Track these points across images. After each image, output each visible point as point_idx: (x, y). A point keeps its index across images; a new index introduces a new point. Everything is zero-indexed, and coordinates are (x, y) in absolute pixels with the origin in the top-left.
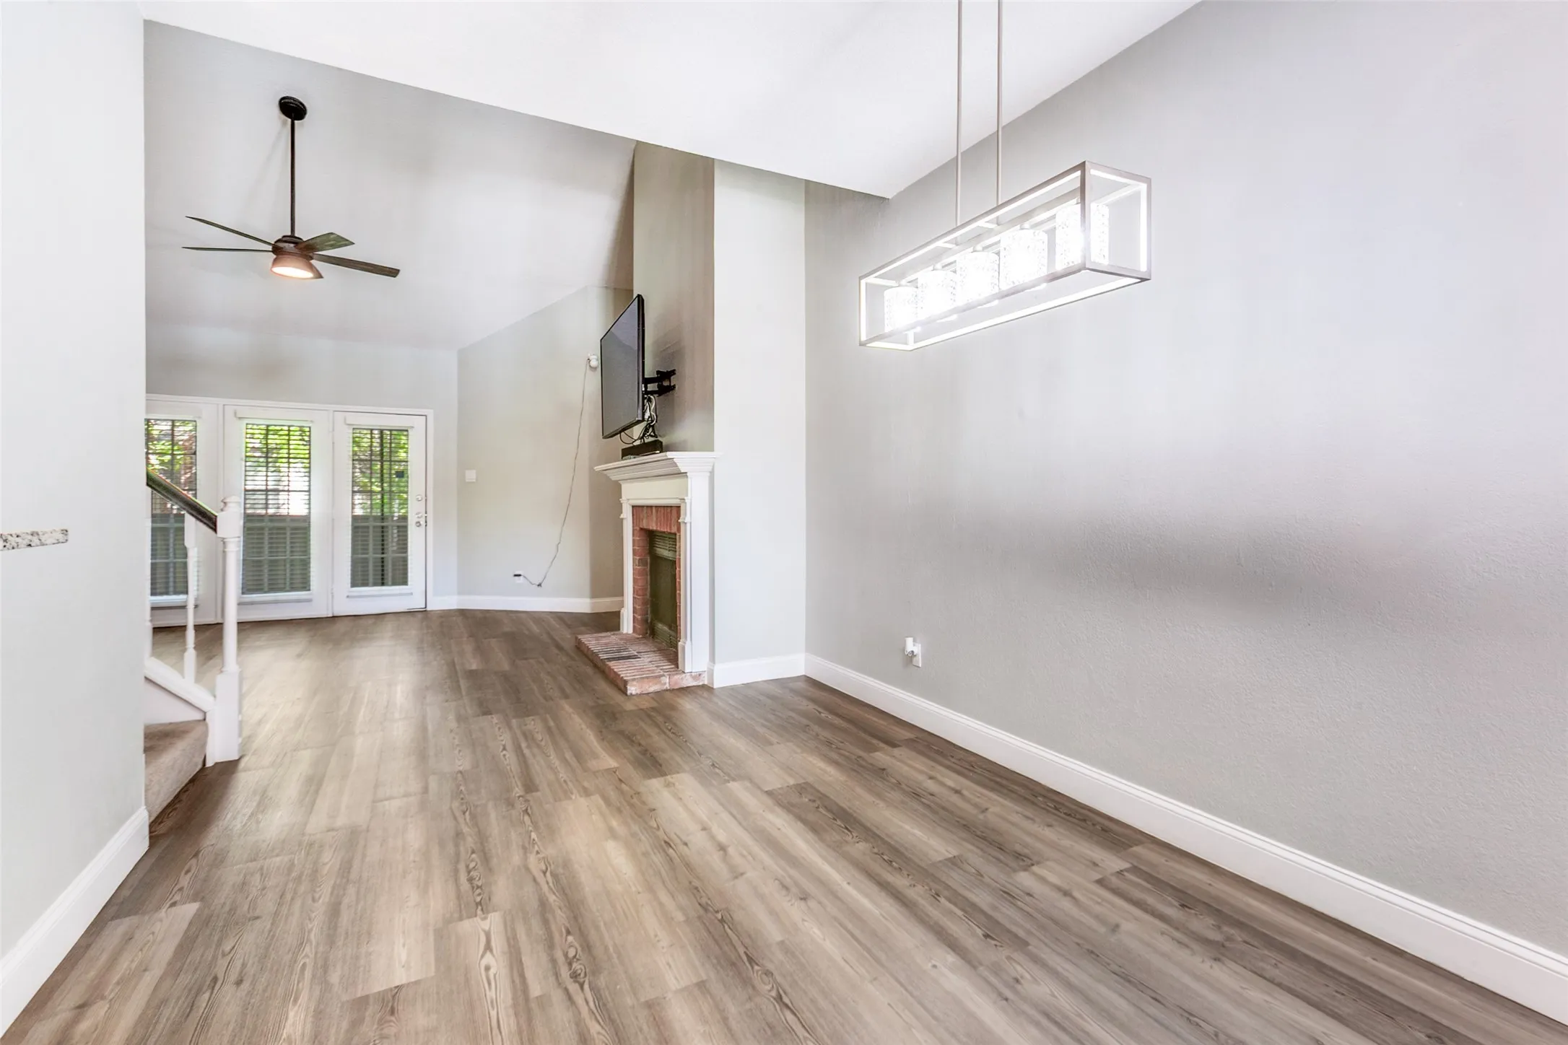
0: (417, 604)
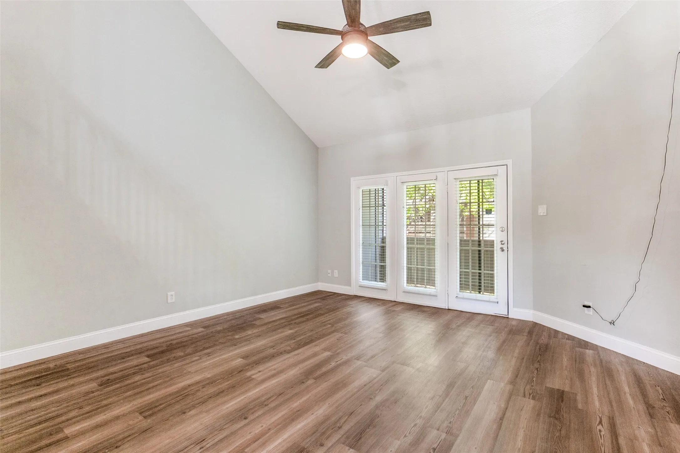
0: (501, 310)
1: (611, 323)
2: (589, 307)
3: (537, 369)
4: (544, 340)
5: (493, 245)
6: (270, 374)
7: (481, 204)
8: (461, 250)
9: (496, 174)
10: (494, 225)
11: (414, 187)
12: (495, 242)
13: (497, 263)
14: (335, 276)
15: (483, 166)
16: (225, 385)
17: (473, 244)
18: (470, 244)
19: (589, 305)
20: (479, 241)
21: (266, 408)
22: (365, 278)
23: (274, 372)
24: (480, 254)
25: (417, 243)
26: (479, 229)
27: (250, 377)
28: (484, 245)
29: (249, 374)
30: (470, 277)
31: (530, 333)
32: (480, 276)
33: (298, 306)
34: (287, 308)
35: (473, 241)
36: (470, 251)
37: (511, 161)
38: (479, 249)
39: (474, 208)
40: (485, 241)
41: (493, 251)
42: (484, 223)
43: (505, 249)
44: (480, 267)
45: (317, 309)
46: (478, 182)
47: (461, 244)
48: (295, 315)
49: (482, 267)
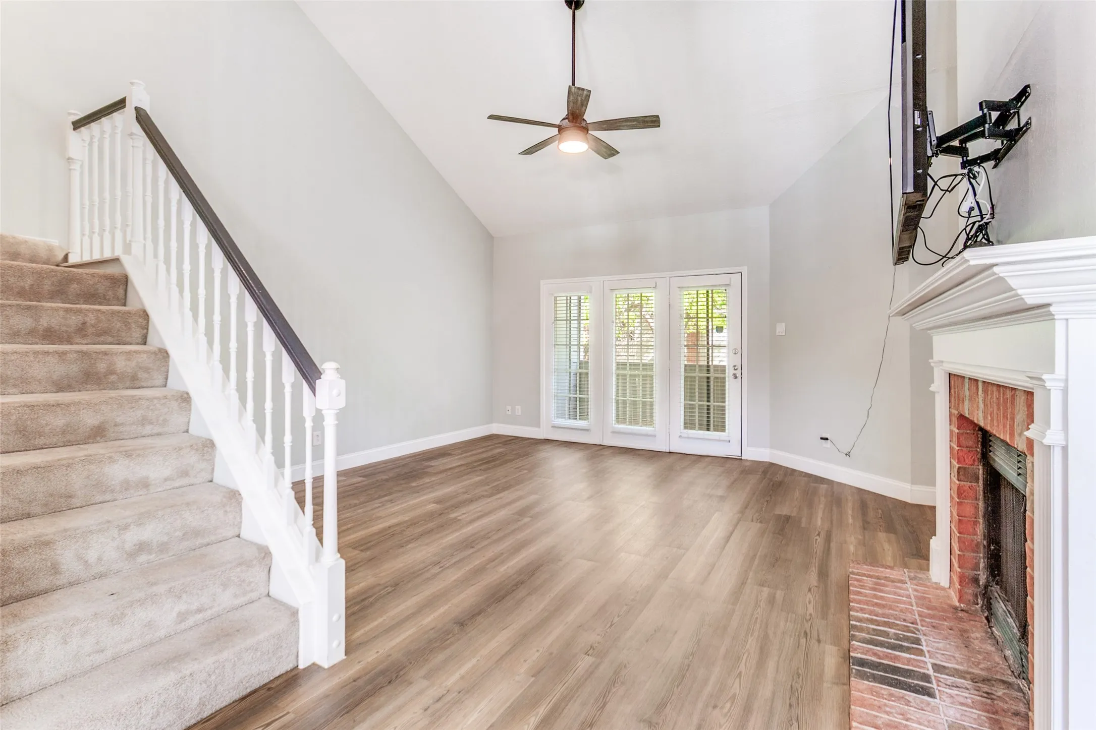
1: (846, 454)
2: (827, 439)
3: (767, 501)
4: (778, 478)
5: (725, 371)
6: (476, 515)
7: (710, 320)
8: (686, 377)
9: (728, 283)
10: (725, 347)
11: (627, 295)
12: (727, 368)
13: (729, 393)
14: (517, 414)
15: (712, 273)
16: (431, 525)
17: (700, 370)
18: (697, 370)
19: (826, 437)
20: (708, 366)
21: (489, 540)
22: (560, 415)
23: (479, 514)
24: (708, 382)
25: (630, 369)
26: (708, 351)
27: (455, 518)
28: (714, 370)
29: (453, 516)
30: (697, 410)
31: (765, 473)
32: (708, 409)
33: (474, 452)
34: (461, 454)
35: (700, 366)
36: (697, 378)
37: (746, 268)
38: (708, 375)
39: (702, 324)
40: (715, 366)
41: (724, 378)
42: (714, 343)
43: (739, 375)
44: (708, 398)
45: (501, 455)
46: (708, 292)
47: (685, 370)
48: (476, 461)
49: (712, 398)
